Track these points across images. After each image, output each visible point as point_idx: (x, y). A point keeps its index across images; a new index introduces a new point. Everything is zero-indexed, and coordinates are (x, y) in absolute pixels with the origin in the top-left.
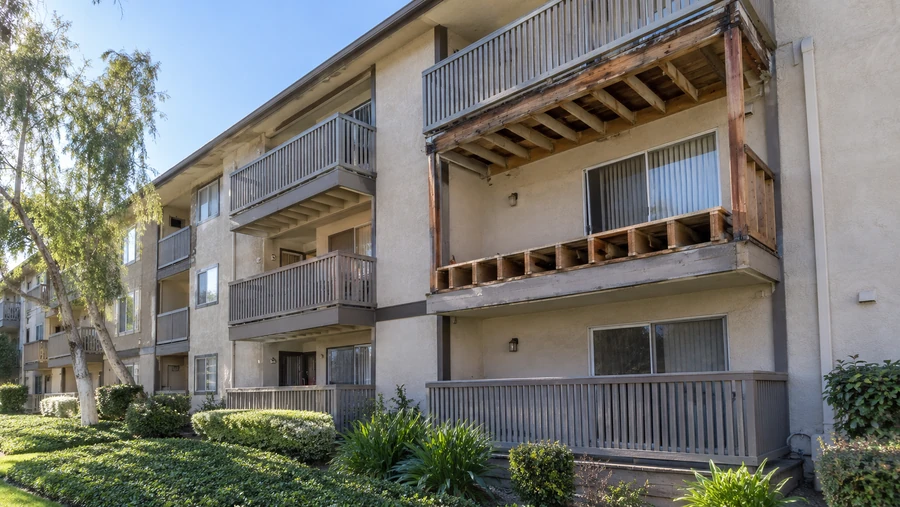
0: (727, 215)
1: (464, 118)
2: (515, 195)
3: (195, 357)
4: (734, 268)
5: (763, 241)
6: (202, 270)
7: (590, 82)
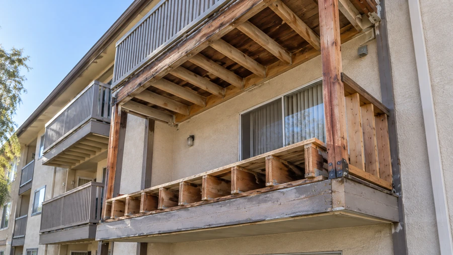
0: (324, 149)
1: (133, 74)
2: (193, 137)
3: (27, 249)
4: (329, 210)
5: (372, 179)
6: (38, 190)
7: (208, 34)
